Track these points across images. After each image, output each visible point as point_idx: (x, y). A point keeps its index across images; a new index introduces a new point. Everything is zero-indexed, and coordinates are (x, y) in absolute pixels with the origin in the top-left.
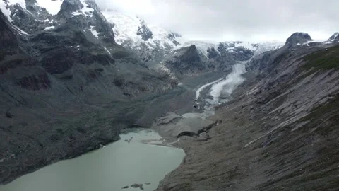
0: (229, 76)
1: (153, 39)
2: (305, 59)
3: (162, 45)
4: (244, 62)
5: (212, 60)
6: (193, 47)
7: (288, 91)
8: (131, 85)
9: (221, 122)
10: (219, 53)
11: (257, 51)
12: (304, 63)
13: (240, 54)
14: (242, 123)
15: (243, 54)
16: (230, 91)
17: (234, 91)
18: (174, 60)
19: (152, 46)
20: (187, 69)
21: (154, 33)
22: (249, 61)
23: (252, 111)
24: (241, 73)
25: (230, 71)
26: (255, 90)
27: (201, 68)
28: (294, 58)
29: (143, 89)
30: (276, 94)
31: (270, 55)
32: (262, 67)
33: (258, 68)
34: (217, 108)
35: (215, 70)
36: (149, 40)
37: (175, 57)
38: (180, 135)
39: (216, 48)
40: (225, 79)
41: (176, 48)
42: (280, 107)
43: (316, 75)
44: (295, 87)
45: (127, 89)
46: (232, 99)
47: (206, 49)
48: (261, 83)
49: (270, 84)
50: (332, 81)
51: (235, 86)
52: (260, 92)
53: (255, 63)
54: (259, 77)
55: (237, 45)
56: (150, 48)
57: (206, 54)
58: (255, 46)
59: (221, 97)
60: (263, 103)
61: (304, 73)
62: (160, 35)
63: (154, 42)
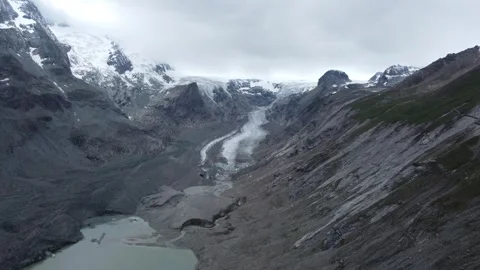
0: (245, 127)
1: (133, 72)
2: (353, 106)
3: (146, 81)
4: (263, 108)
5: (221, 104)
6: (193, 86)
7: (341, 154)
8: (99, 143)
9: (244, 199)
10: (230, 95)
11: (280, 93)
12: (353, 113)
13: (257, 97)
14: (280, 204)
15: (262, 97)
16: (249, 150)
17: (255, 150)
18: (166, 104)
19: (131, 82)
20: (185, 117)
21: (134, 62)
22: (270, 107)
23: (291, 184)
24: (261, 123)
25: (246, 120)
26: (287, 150)
27: (205, 116)
28: (337, 104)
29: (119, 150)
30: (323, 158)
31: (298, 99)
32: (289, 116)
33: (284, 117)
34: (234, 177)
35: (226, 119)
36: (127, 73)
37: (167, 99)
38: (185, 225)
39: (225, 88)
40: (239, 132)
41: (168, 86)
42: (334, 178)
43: (377, 131)
44: (350, 148)
45: (93, 150)
46: (254, 163)
47: (211, 89)
48: (294, 138)
49: (310, 142)
50: (403, 140)
51: (256, 142)
52: (297, 152)
53: (276, 108)
54: (290, 131)
55: (252, 85)
56: (128, 85)
57: (211, 95)
58: (277, 86)
59: (238, 160)
60: (305, 171)
61: (357, 127)
62: (143, 66)
63: (135, 76)
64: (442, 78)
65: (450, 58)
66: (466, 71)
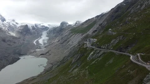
0: (42, 36)
1: (6, 21)
2: (71, 30)
3: (11, 24)
5: (34, 31)
7: (69, 39)
8: (9, 41)
9: (50, 50)
10: (36, 28)
11: (50, 27)
12: (71, 32)
13: (44, 28)
14: (59, 49)
16: (46, 42)
17: (47, 42)
18: (20, 31)
19: (7, 25)
20: (26, 34)
22: (48, 31)
23: (60, 46)
24: (46, 35)
25: (42, 35)
26: (56, 40)
27: (31, 34)
28: (67, 30)
29: (15, 43)
30: (66, 40)
31: (56, 29)
32: (54, 33)
33: (52, 33)
34: (45, 47)
35: (36, 34)
36: (4, 22)
37: (20, 30)
38: (40, 55)
39: (34, 26)
40: (41, 38)
41: (18, 26)
42: (69, 43)
43: (75, 35)
44: (71, 38)
45: (9, 43)
46: (48, 44)
47: (31, 26)
48: (58, 38)
49: (62, 38)
50: (80, 36)
51: (47, 40)
52: (59, 41)
53: (50, 31)
54: (56, 36)
55: (42, 25)
56: (7, 26)
57: (31, 28)
58: (49, 25)
59: (44, 44)
60: (63, 43)
61: (72, 34)
62: (9, 19)
63: (7, 23)
64: (87, 24)
65: (89, 20)
66: (92, 22)
